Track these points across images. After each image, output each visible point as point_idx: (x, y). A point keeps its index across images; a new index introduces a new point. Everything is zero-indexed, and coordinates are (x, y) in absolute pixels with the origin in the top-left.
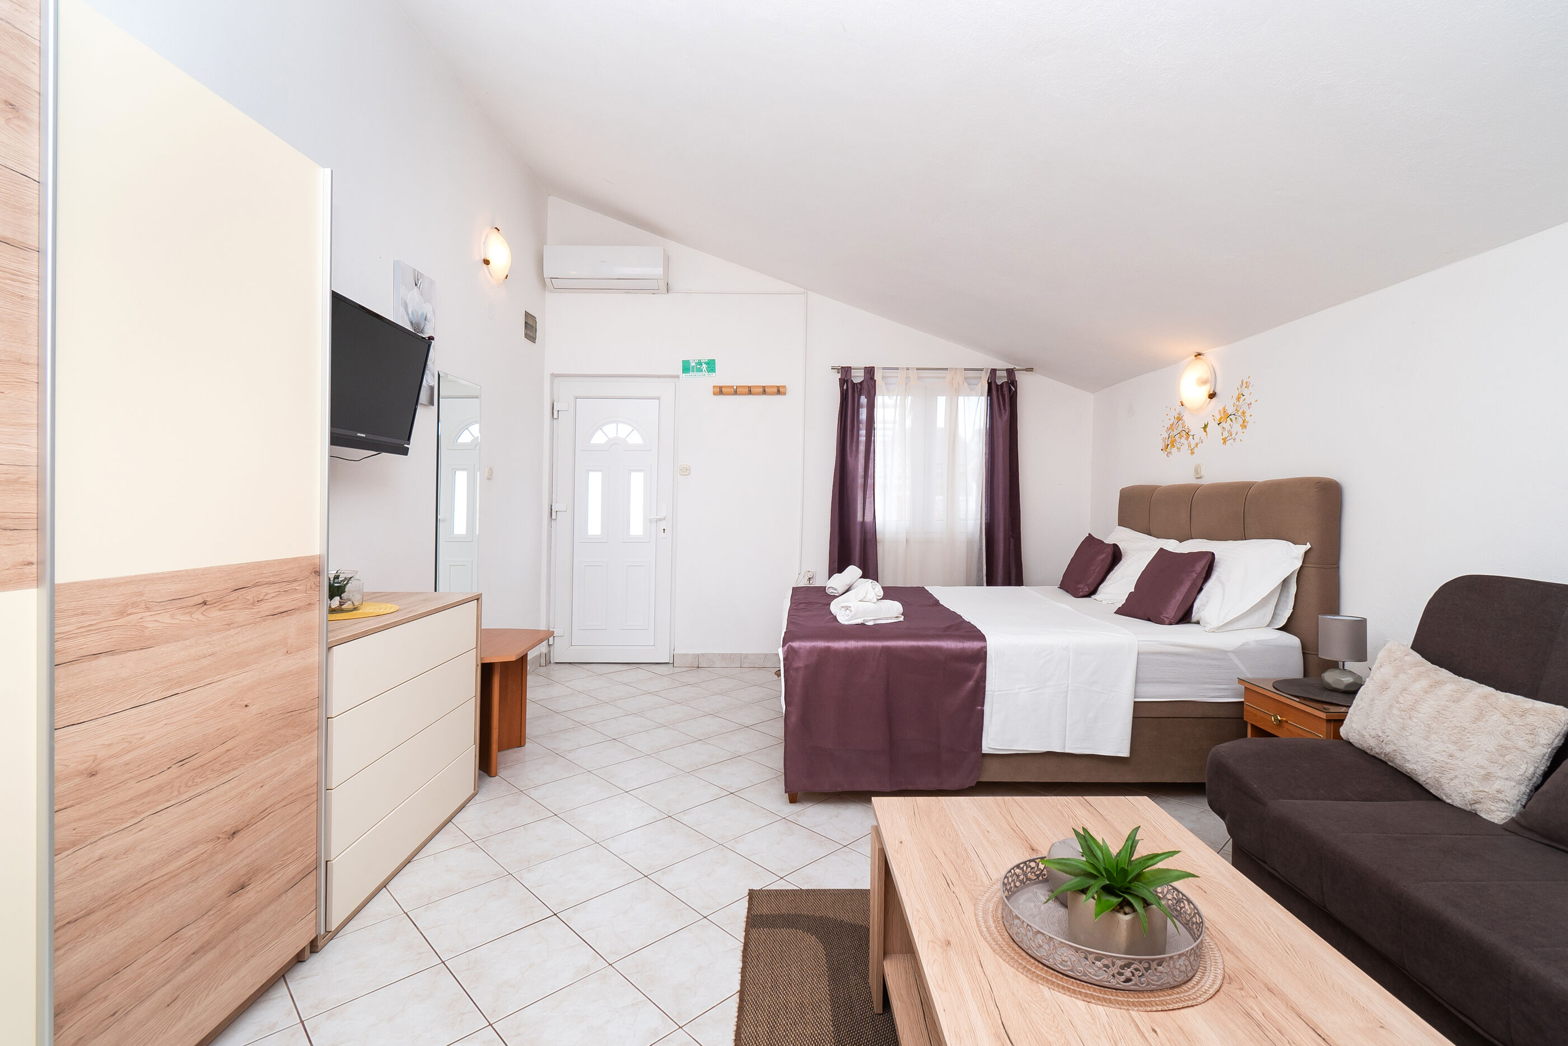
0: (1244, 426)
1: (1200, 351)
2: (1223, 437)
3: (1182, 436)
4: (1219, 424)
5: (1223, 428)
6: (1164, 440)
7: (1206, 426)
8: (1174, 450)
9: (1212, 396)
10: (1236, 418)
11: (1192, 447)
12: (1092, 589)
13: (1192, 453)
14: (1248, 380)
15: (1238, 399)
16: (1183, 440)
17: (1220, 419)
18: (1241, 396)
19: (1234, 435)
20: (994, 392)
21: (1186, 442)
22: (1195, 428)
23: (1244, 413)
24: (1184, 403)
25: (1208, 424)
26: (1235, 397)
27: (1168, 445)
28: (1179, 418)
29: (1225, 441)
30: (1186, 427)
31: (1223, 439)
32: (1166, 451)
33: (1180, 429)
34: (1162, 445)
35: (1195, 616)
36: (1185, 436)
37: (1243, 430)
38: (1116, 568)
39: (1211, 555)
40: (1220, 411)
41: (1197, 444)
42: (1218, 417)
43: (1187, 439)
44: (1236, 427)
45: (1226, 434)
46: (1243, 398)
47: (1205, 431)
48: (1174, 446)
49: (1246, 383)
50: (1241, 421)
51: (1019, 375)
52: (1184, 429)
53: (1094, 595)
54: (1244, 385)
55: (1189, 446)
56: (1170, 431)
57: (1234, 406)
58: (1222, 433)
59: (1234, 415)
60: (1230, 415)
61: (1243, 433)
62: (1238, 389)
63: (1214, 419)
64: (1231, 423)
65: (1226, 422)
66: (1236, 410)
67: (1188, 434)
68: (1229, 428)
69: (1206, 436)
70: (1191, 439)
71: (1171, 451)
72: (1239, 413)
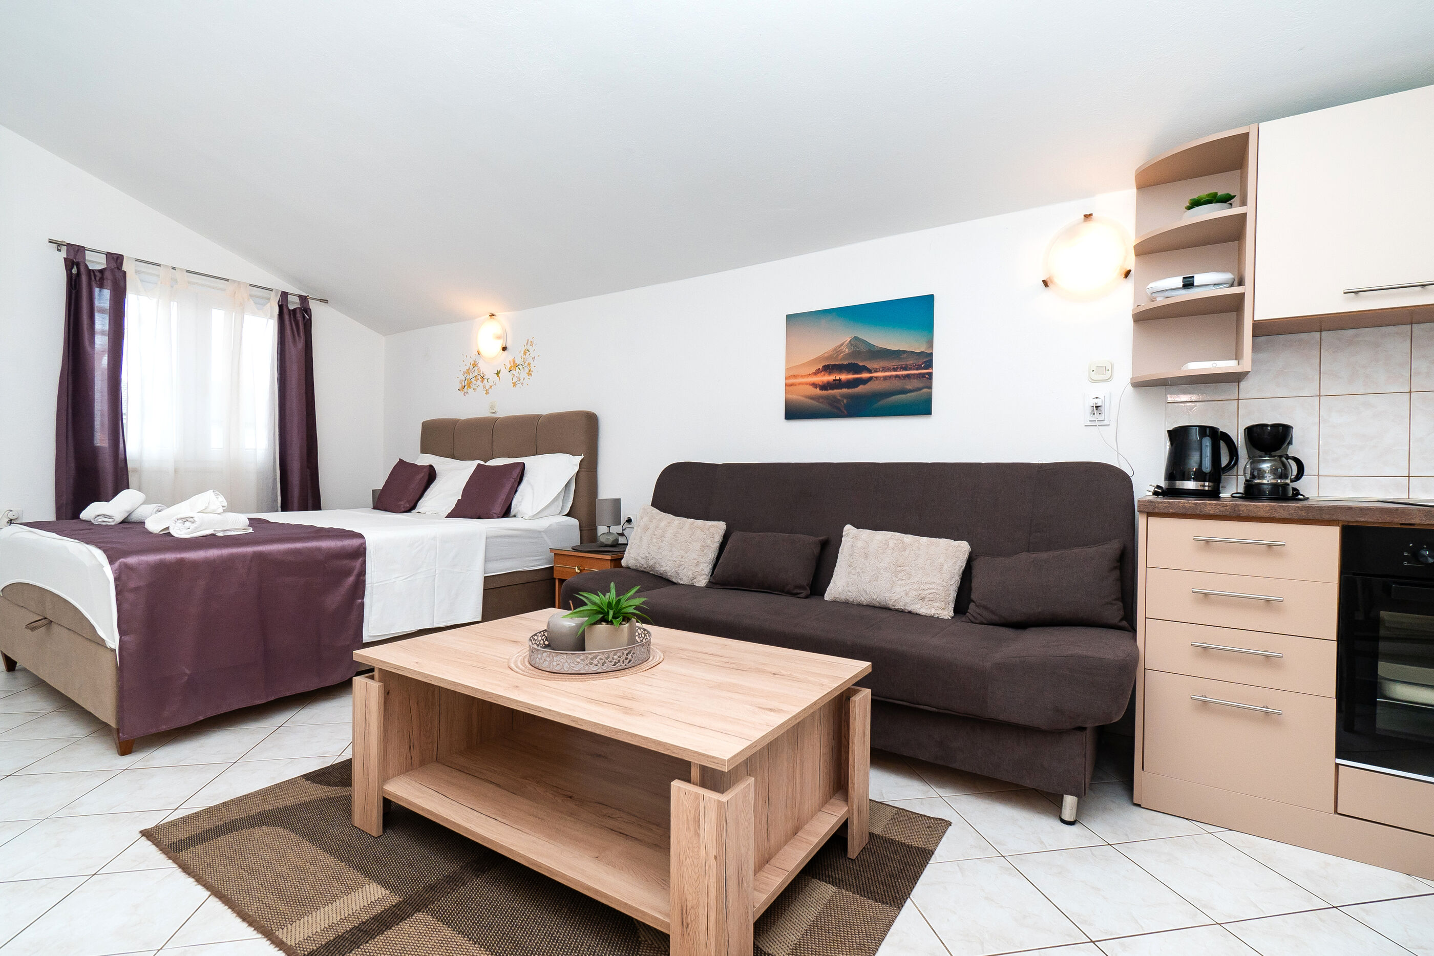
0: (529, 374)
1: (494, 313)
2: (513, 381)
3: (478, 379)
4: (509, 372)
5: (513, 374)
6: (461, 383)
7: (498, 373)
8: (471, 391)
9: (504, 349)
10: (523, 368)
11: (487, 388)
12: (412, 505)
13: (487, 393)
14: (532, 340)
15: (525, 353)
16: (479, 382)
17: (511, 367)
18: (527, 351)
19: (522, 380)
20: (286, 317)
21: (481, 385)
22: (490, 374)
23: (529, 364)
24: (482, 352)
25: (500, 371)
26: (522, 352)
27: (465, 386)
28: (475, 365)
29: (514, 384)
30: (481, 372)
31: (513, 383)
32: (463, 391)
33: (476, 373)
34: (459, 386)
35: (514, 510)
36: (480, 379)
37: (529, 377)
38: (432, 486)
39: (522, 465)
40: (510, 362)
41: (491, 387)
42: (509, 366)
43: (482, 382)
44: (524, 374)
45: (515, 379)
46: (528, 353)
47: (498, 376)
48: (470, 387)
49: (531, 342)
50: (527, 370)
51: (313, 306)
52: (479, 374)
53: (413, 511)
54: (529, 343)
55: (484, 387)
56: (466, 375)
57: (521, 359)
58: (512, 379)
59: (522, 365)
60: (518, 365)
61: (529, 379)
62: (525, 346)
63: (505, 367)
64: (519, 371)
65: (515, 370)
66: (523, 361)
67: (483, 377)
68: (518, 375)
69: (499, 380)
70: (485, 381)
71: (467, 391)
72: (526, 364)
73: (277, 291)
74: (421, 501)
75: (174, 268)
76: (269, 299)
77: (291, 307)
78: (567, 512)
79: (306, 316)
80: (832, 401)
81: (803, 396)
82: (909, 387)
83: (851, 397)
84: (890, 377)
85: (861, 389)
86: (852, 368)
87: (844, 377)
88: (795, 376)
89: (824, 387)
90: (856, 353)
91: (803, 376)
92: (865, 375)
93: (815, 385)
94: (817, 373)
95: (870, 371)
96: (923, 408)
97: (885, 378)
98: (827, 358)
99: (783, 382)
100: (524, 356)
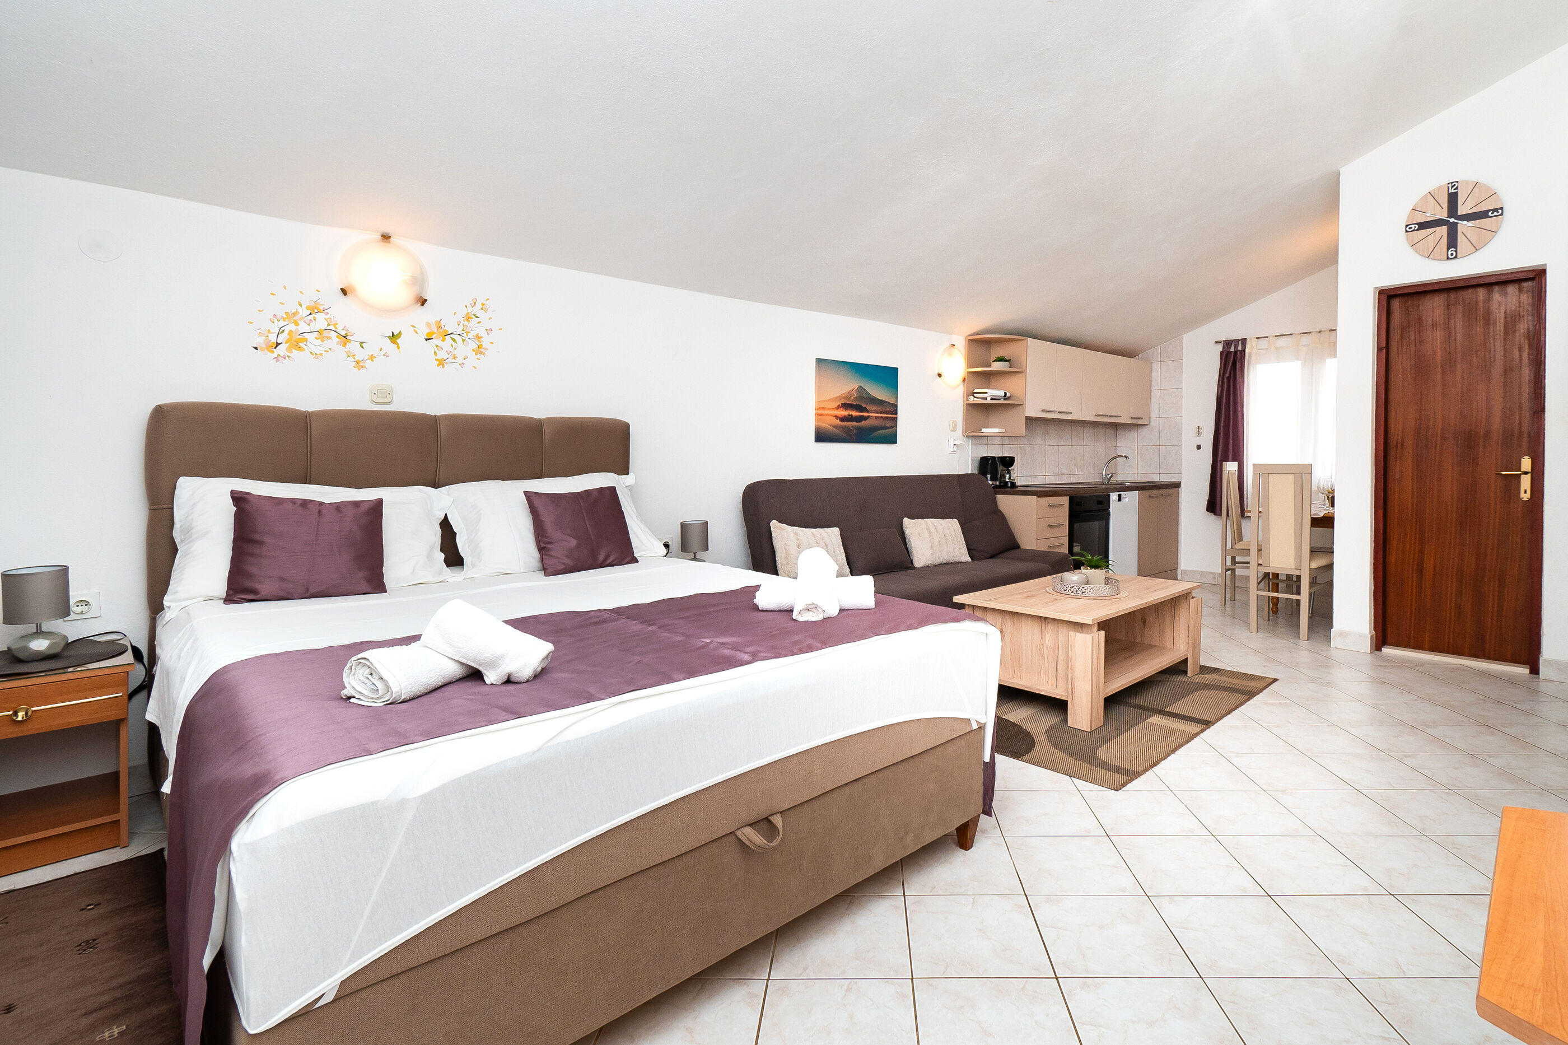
0: (479, 350)
1: (389, 232)
2: (439, 357)
3: (328, 337)
4: (426, 340)
5: (437, 346)
6: (264, 334)
7: (394, 337)
8: (302, 355)
10: (463, 340)
11: (360, 358)
13: (363, 367)
14: (486, 303)
15: (468, 319)
16: (332, 343)
17: (431, 333)
18: (473, 316)
19: (460, 359)
21: (341, 349)
22: (367, 331)
23: (478, 337)
25: (400, 333)
26: (461, 314)
27: (278, 344)
28: (316, 309)
29: (441, 363)
30: (341, 326)
31: (437, 360)
32: (273, 352)
33: (320, 324)
34: (261, 341)
36: (335, 338)
37: (478, 356)
40: (429, 324)
41: (372, 357)
42: (424, 331)
43: (346, 344)
44: (465, 350)
45: (443, 355)
46: (476, 319)
47: (395, 342)
48: (299, 348)
49: (483, 305)
50: (473, 345)
52: (331, 327)
54: (479, 305)
55: (351, 354)
56: (282, 323)
57: (459, 325)
58: (435, 352)
59: (459, 335)
60: (452, 334)
61: (479, 359)
62: (466, 307)
63: (415, 330)
64: (453, 343)
65: (443, 340)
66: (463, 330)
67: (344, 337)
68: (451, 349)
69: (398, 350)
70: (353, 346)
71: (289, 355)
72: (470, 336)
80: (847, 430)
81: (829, 425)
82: (887, 425)
83: (858, 428)
84: (879, 417)
85: (863, 423)
86: (859, 408)
87: (855, 413)
88: (823, 409)
89: (843, 419)
90: (860, 398)
91: (829, 409)
92: (866, 414)
93: (836, 417)
94: (838, 408)
95: (868, 412)
96: (891, 439)
97: (876, 418)
98: (845, 398)
99: (813, 412)
100: (466, 323)
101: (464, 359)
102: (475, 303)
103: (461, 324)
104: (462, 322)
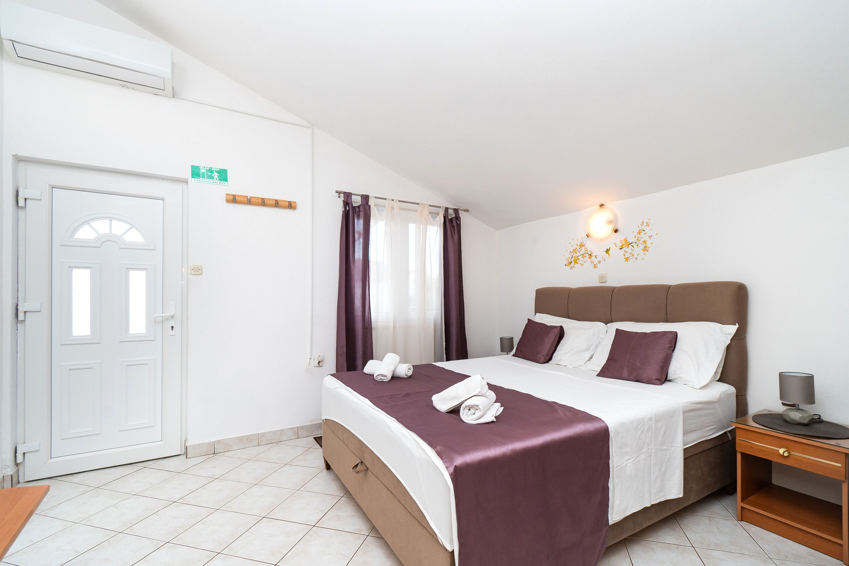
0: (645, 249)
1: (603, 203)
2: (626, 257)
3: (585, 257)
4: (620, 249)
5: (625, 251)
6: (567, 259)
7: (607, 251)
8: (577, 265)
9: (616, 231)
10: (637, 245)
11: (595, 263)
13: (595, 267)
14: (648, 221)
15: (639, 233)
16: (586, 259)
17: (622, 246)
18: (642, 231)
19: (635, 256)
20: (448, 223)
21: (589, 260)
22: (598, 251)
23: (645, 242)
24: (591, 234)
25: (610, 249)
26: (636, 232)
27: (571, 262)
28: (582, 245)
29: (627, 259)
30: (589, 251)
32: (570, 266)
33: (583, 252)
34: (566, 262)
35: (672, 377)
36: (588, 257)
38: (563, 342)
40: (621, 241)
41: (600, 262)
42: (619, 245)
43: (590, 258)
44: (638, 250)
45: (627, 255)
46: (644, 232)
47: (608, 253)
48: (577, 263)
49: (647, 223)
50: (642, 247)
51: (462, 214)
52: (586, 252)
53: (550, 362)
54: (645, 224)
55: (592, 262)
56: (572, 254)
57: (635, 238)
58: (624, 255)
59: (635, 243)
60: (632, 243)
61: (645, 254)
62: (639, 227)
63: (615, 245)
64: (633, 248)
65: (628, 247)
66: (637, 240)
67: (590, 255)
68: (631, 251)
69: (609, 256)
70: (593, 258)
71: (574, 266)
72: (641, 242)
73: (443, 207)
74: (555, 354)
75: (393, 200)
76: (438, 214)
77: (450, 218)
78: (717, 379)
79: (458, 222)
100: (639, 235)
101: (638, 255)
102: (643, 224)
103: (636, 237)
104: (637, 236)
